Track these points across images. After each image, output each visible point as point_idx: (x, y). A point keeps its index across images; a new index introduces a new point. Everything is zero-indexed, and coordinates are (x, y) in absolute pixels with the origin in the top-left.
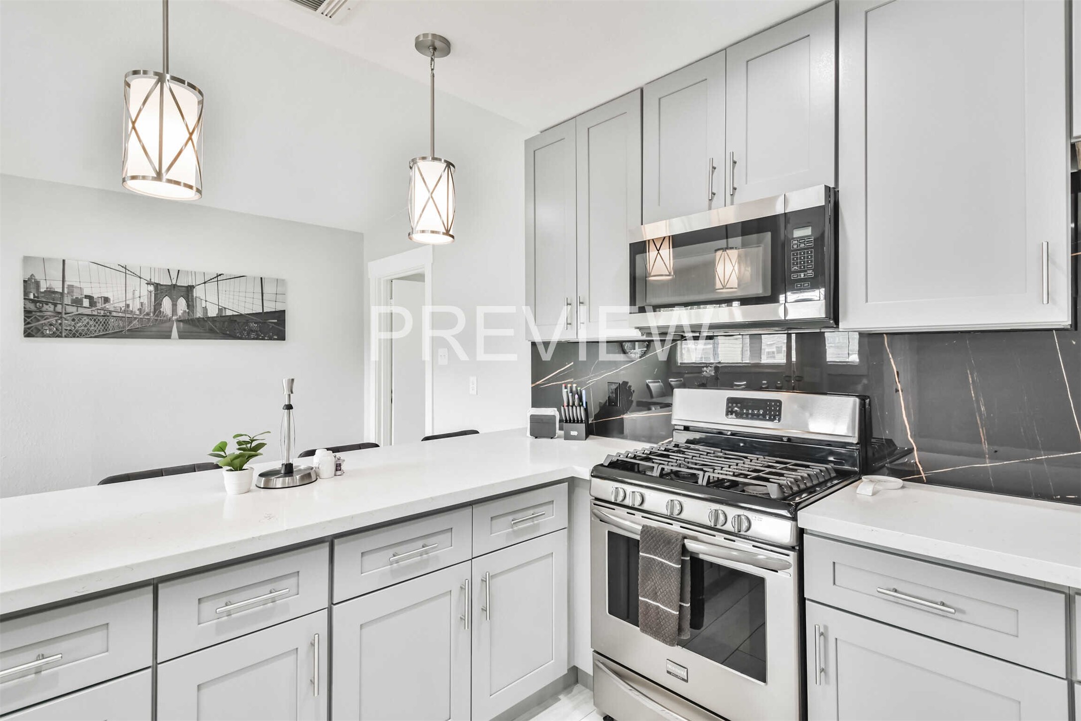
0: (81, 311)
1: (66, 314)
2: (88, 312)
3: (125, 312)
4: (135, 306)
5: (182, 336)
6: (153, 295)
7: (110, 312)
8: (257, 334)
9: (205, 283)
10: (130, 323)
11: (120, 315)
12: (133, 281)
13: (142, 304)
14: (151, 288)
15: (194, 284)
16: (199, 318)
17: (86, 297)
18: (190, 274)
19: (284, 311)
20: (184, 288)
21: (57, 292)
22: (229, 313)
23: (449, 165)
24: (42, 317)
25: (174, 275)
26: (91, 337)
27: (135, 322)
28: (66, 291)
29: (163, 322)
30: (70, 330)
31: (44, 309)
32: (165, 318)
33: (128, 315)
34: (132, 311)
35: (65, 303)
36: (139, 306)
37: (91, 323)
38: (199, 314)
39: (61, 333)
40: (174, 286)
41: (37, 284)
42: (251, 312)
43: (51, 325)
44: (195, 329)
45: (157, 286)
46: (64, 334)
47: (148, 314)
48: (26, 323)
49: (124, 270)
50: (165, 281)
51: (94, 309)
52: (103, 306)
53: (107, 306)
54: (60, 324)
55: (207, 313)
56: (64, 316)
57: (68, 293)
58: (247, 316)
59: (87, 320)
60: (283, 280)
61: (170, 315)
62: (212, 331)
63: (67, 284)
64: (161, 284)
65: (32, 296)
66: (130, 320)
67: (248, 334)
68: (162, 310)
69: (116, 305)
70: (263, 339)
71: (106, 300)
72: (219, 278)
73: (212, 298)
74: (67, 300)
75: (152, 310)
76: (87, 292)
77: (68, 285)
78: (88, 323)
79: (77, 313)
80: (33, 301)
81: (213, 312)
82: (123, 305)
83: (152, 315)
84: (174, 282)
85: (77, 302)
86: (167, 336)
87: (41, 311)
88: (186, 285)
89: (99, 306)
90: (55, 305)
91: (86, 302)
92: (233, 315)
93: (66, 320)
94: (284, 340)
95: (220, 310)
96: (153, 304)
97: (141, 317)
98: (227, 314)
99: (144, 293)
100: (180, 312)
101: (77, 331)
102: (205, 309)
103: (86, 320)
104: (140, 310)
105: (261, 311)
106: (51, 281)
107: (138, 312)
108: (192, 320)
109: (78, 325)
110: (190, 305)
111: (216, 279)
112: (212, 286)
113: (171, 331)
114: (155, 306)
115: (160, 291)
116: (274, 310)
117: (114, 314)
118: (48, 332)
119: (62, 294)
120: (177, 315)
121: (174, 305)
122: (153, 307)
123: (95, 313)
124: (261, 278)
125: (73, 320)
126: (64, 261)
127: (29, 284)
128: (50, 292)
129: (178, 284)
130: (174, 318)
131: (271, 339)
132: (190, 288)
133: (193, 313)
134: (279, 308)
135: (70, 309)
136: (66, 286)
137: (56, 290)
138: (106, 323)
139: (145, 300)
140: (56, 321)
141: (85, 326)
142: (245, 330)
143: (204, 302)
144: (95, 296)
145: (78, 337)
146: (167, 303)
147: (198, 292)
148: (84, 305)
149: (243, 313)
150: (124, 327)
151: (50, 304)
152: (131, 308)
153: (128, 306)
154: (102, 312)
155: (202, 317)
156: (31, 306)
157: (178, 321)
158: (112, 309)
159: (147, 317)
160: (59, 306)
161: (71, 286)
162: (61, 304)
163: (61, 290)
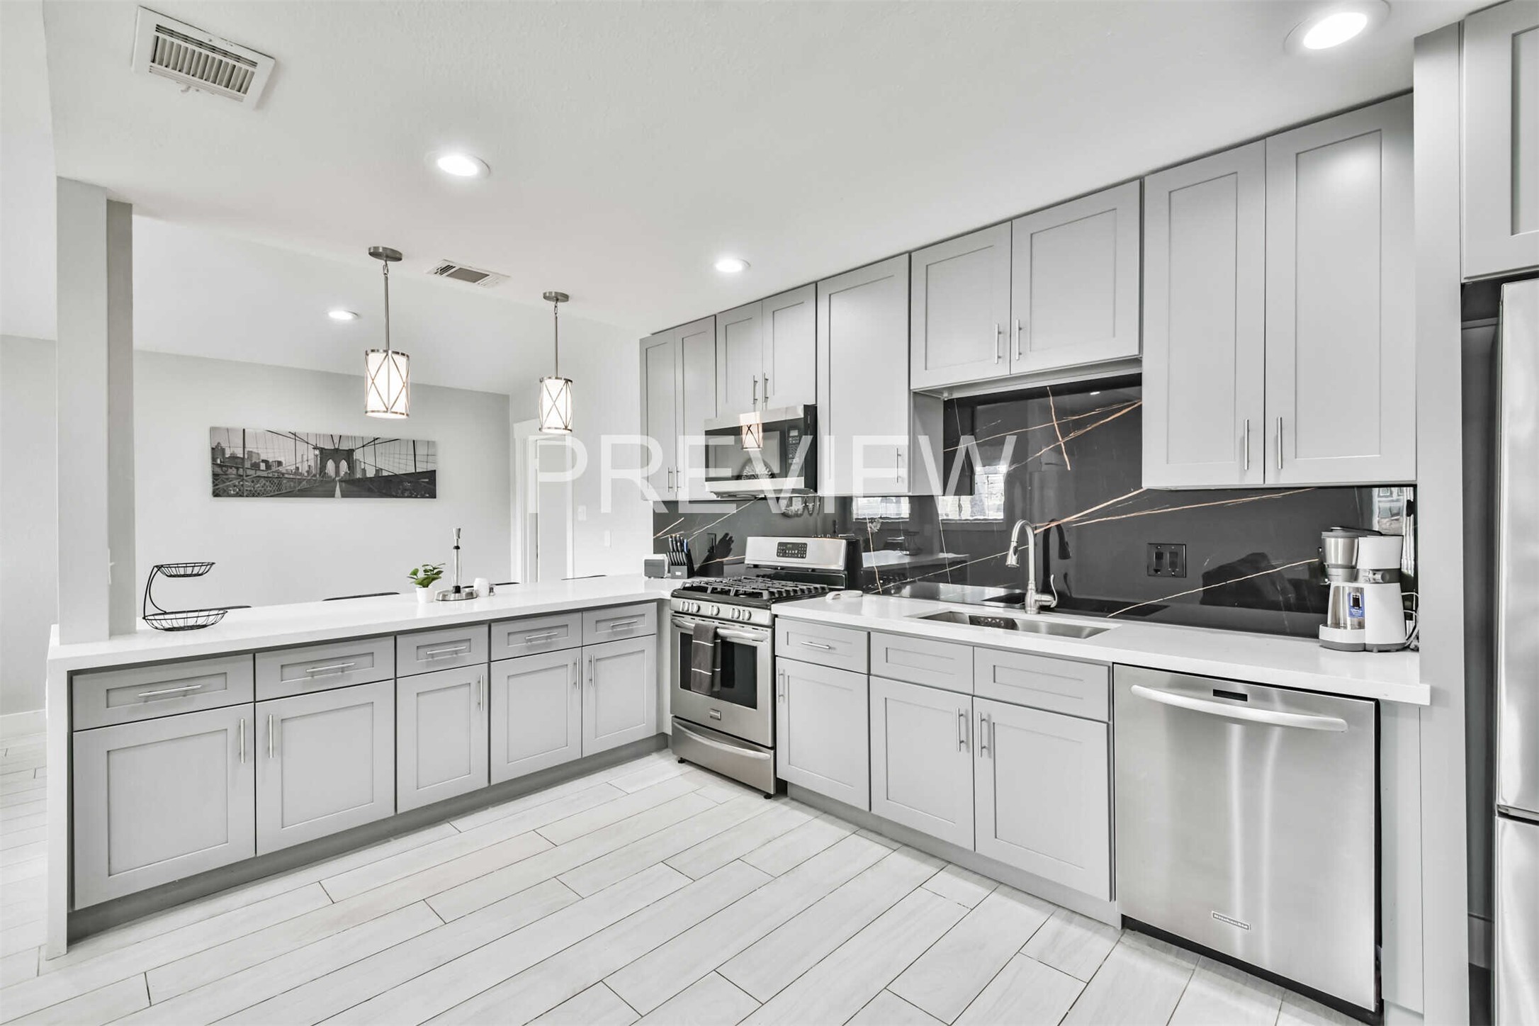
0: (259, 473)
1: (247, 476)
2: (265, 474)
3: (295, 474)
4: (304, 469)
5: (344, 495)
6: (319, 459)
7: (283, 474)
8: (411, 493)
9: (363, 446)
10: (300, 483)
11: (291, 476)
12: (301, 447)
13: (309, 466)
14: (317, 452)
15: (354, 448)
16: (359, 478)
17: (263, 461)
18: (350, 439)
19: (435, 471)
20: (345, 452)
21: (239, 457)
22: (385, 474)
23: (567, 381)
24: (227, 479)
25: (336, 440)
26: (267, 497)
27: (304, 482)
28: (246, 456)
29: (327, 482)
30: (250, 491)
31: (228, 473)
32: (329, 479)
33: (298, 477)
34: (301, 473)
35: (246, 466)
36: (307, 469)
37: (267, 484)
38: (359, 475)
39: (243, 493)
40: (337, 450)
41: (223, 450)
42: (404, 472)
43: (235, 486)
44: (355, 489)
45: (322, 450)
46: (245, 495)
47: (315, 476)
48: (215, 485)
49: (293, 437)
50: (329, 446)
51: (269, 471)
52: (277, 469)
53: (280, 469)
54: (242, 485)
55: (365, 474)
56: (245, 478)
57: (248, 458)
58: (405, 477)
59: (264, 482)
60: (434, 442)
61: (334, 476)
62: (370, 490)
63: (246, 450)
64: (326, 448)
65: (219, 462)
66: (300, 481)
67: (403, 493)
68: (326, 471)
69: (288, 468)
70: (416, 497)
71: (280, 463)
72: (376, 442)
73: (370, 460)
74: (247, 465)
75: (318, 472)
76: (263, 457)
77: (249, 451)
78: (265, 484)
79: (255, 476)
80: (220, 466)
81: (371, 473)
82: (293, 468)
83: (318, 476)
84: (337, 447)
85: (255, 466)
86: (333, 496)
87: (226, 475)
88: (347, 449)
89: (274, 469)
90: (238, 469)
91: (263, 466)
92: (389, 476)
93: (247, 481)
94: (435, 497)
95: (377, 471)
96: (319, 466)
97: (309, 478)
98: (384, 475)
99: (311, 456)
100: (342, 474)
101: (256, 491)
102: (364, 470)
103: (263, 481)
104: (308, 472)
105: (414, 471)
106: (234, 448)
107: (306, 474)
108: (352, 480)
109: (257, 486)
110: (351, 466)
111: (373, 443)
112: (369, 449)
113: (335, 491)
114: (320, 469)
115: (325, 455)
116: (425, 470)
117: (286, 476)
118: (232, 492)
119: (243, 459)
120: (339, 476)
121: (337, 468)
122: (318, 470)
123: (270, 475)
124: (414, 441)
125: (253, 482)
126: (244, 430)
127: (216, 451)
128: (233, 457)
129: (341, 448)
130: (337, 479)
131: (423, 497)
132: (351, 452)
133: (354, 474)
134: (430, 468)
135: (250, 472)
136: (246, 452)
137: (238, 456)
138: (280, 484)
139: (312, 463)
140: (239, 483)
141: (263, 487)
142: (400, 489)
143: (362, 464)
144: (270, 460)
145: (257, 496)
146: (330, 465)
147: (358, 455)
148: (261, 469)
149: (397, 473)
150: (295, 487)
151: (233, 468)
152: (300, 471)
153: (297, 468)
154: (276, 474)
155: (361, 477)
156: (218, 470)
157: (341, 481)
158: (284, 471)
159: (314, 478)
160: (241, 470)
161: (250, 453)
162: (242, 468)
163: (242, 456)
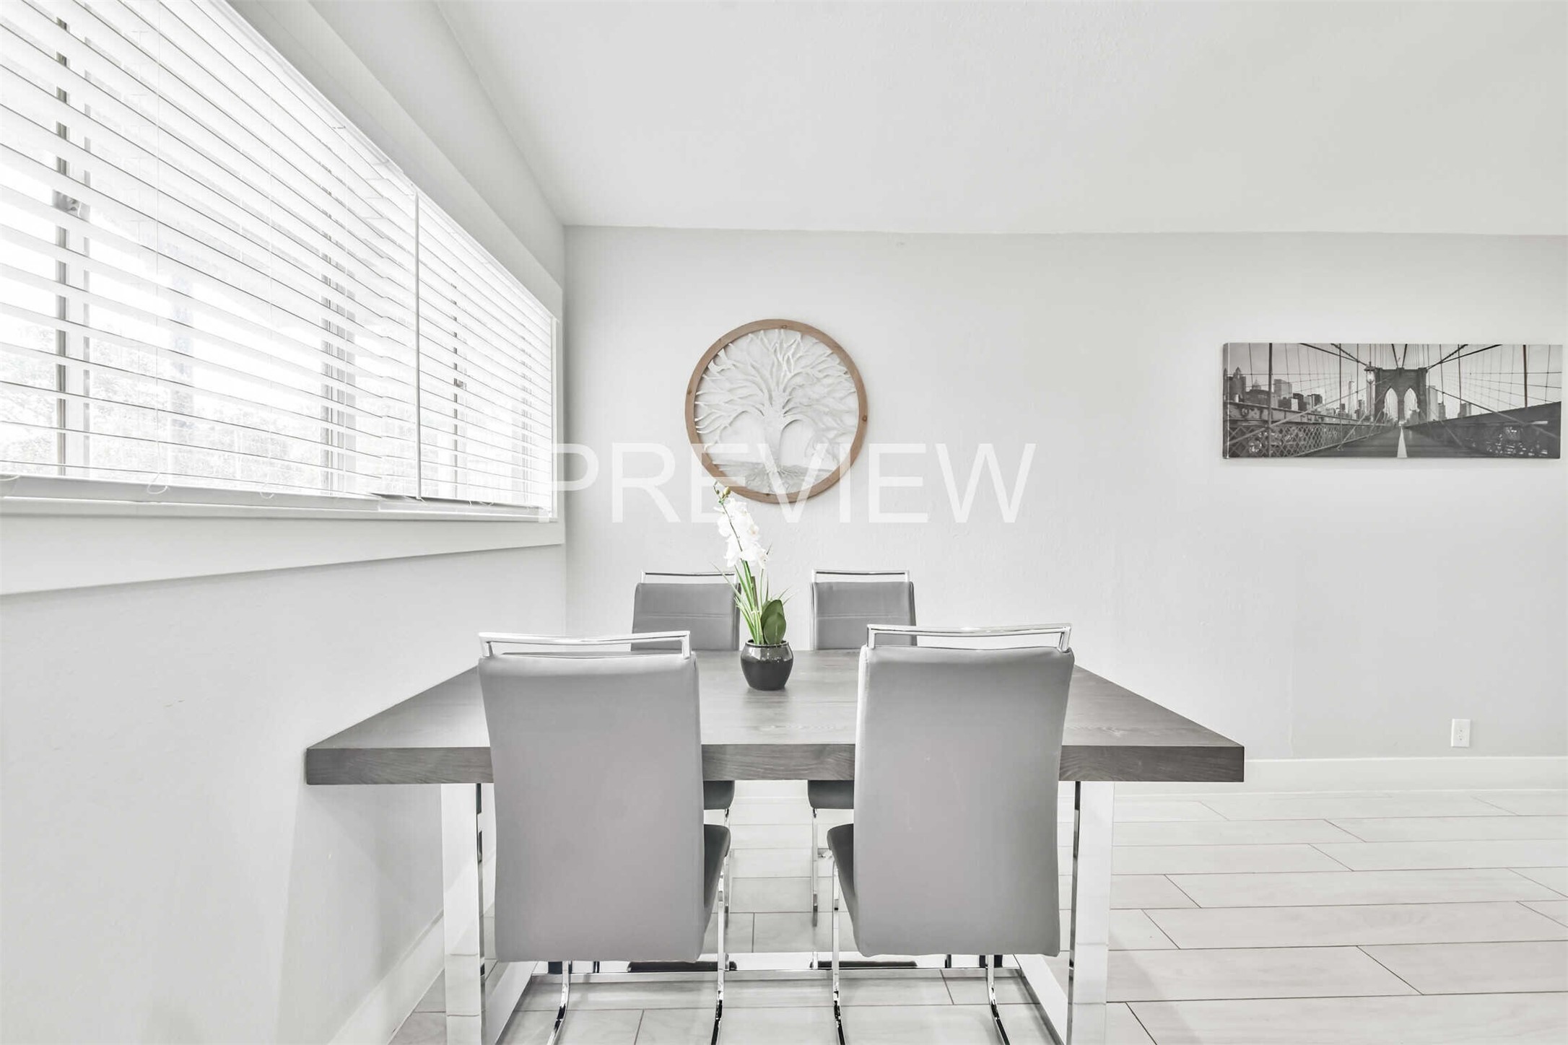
0: (1291, 417)
1: (1273, 422)
2: (1296, 418)
3: (1340, 416)
4: (1351, 407)
5: (1412, 454)
6: (1374, 387)
7: (1322, 417)
8: (1519, 449)
9: (1442, 362)
10: (1346, 433)
11: (1335, 421)
12: (1349, 366)
13: (1360, 402)
14: (1371, 376)
15: (1426, 365)
16: (1434, 422)
17: (1295, 396)
18: (1421, 348)
19: (1559, 404)
20: (1413, 374)
21: (1263, 391)
22: (1475, 411)
24: (1248, 428)
25: (1400, 353)
26: (1300, 456)
27: (1353, 431)
28: (1273, 390)
29: (1386, 430)
30: (1277, 446)
31: (1249, 417)
32: (1389, 425)
33: (1344, 422)
34: (1347, 415)
35: (1272, 407)
36: (1356, 407)
37: (1301, 435)
38: (1433, 416)
39: (1267, 450)
40: (1400, 371)
41: (1243, 380)
42: (1507, 408)
43: (1257, 439)
44: (1428, 441)
45: (1379, 372)
46: (1271, 452)
47: (1367, 419)
48: (1227, 437)
49: (1337, 351)
50: (1389, 365)
51: (1303, 413)
52: (1315, 408)
53: (1319, 408)
54: (1267, 438)
55: (1444, 413)
56: (1271, 426)
57: (1275, 391)
58: (1502, 415)
59: (1296, 431)
60: (1558, 347)
61: (1395, 418)
62: (1451, 443)
63: (1274, 377)
64: (1384, 368)
65: (1237, 400)
66: (1347, 428)
67: (1504, 449)
68: (1384, 410)
69: (1328, 406)
70: (1525, 456)
71: (1318, 399)
72: (1462, 352)
73: (1452, 388)
74: (1274, 404)
75: (1373, 412)
76: (1295, 390)
77: (1276, 380)
78: (1297, 435)
79: (1285, 421)
80: (1238, 406)
81: (1452, 412)
82: (1336, 405)
83: (1372, 419)
84: (1400, 366)
85: (1285, 405)
86: (1391, 452)
87: (1246, 420)
88: (1416, 368)
89: (1310, 408)
90: (1261, 410)
91: (1295, 405)
92: (1481, 415)
93: (1273, 431)
94: (1558, 457)
95: (1463, 407)
96: (1374, 402)
97: (1359, 423)
98: (1473, 414)
99: (1363, 385)
100: (1408, 414)
101: (1285, 447)
102: (1442, 406)
103: (1294, 429)
104: (1357, 412)
105: (1524, 406)
106: (1257, 378)
107: (1355, 416)
108: (1425, 425)
109: (1287, 438)
110: (1422, 402)
111: (1456, 355)
112: (1451, 367)
113: (1396, 445)
114: (1376, 405)
115: (1385, 379)
116: (1543, 403)
117: (1327, 420)
118: (1253, 450)
119: (1268, 393)
120: (1404, 418)
121: (1401, 403)
122: (1373, 407)
123: (1305, 420)
124: (1524, 346)
125: (1281, 431)
126: (1271, 344)
127: (1232, 383)
128: (1256, 391)
129: (1406, 368)
130: (1401, 423)
131: (1537, 455)
132: (1422, 372)
133: (1426, 414)
134: (1551, 399)
135: (1278, 415)
136: (1273, 382)
137: (1263, 388)
138: (1317, 435)
139: (1363, 396)
140: (1263, 434)
141: (1294, 440)
142: (1498, 441)
143: (1439, 394)
144: (1305, 394)
145: (1286, 456)
146: (1391, 397)
147: (1432, 379)
148: (1293, 409)
149: (1496, 411)
150: (1339, 440)
151: (1256, 410)
152: (1347, 411)
153: (1343, 406)
154: (1313, 417)
155: (1437, 419)
156: (1235, 413)
157: (1406, 428)
158: (1324, 413)
159: (1365, 424)
160: (1266, 412)
161: (1278, 382)
162: (1268, 408)
163: (1266, 389)
